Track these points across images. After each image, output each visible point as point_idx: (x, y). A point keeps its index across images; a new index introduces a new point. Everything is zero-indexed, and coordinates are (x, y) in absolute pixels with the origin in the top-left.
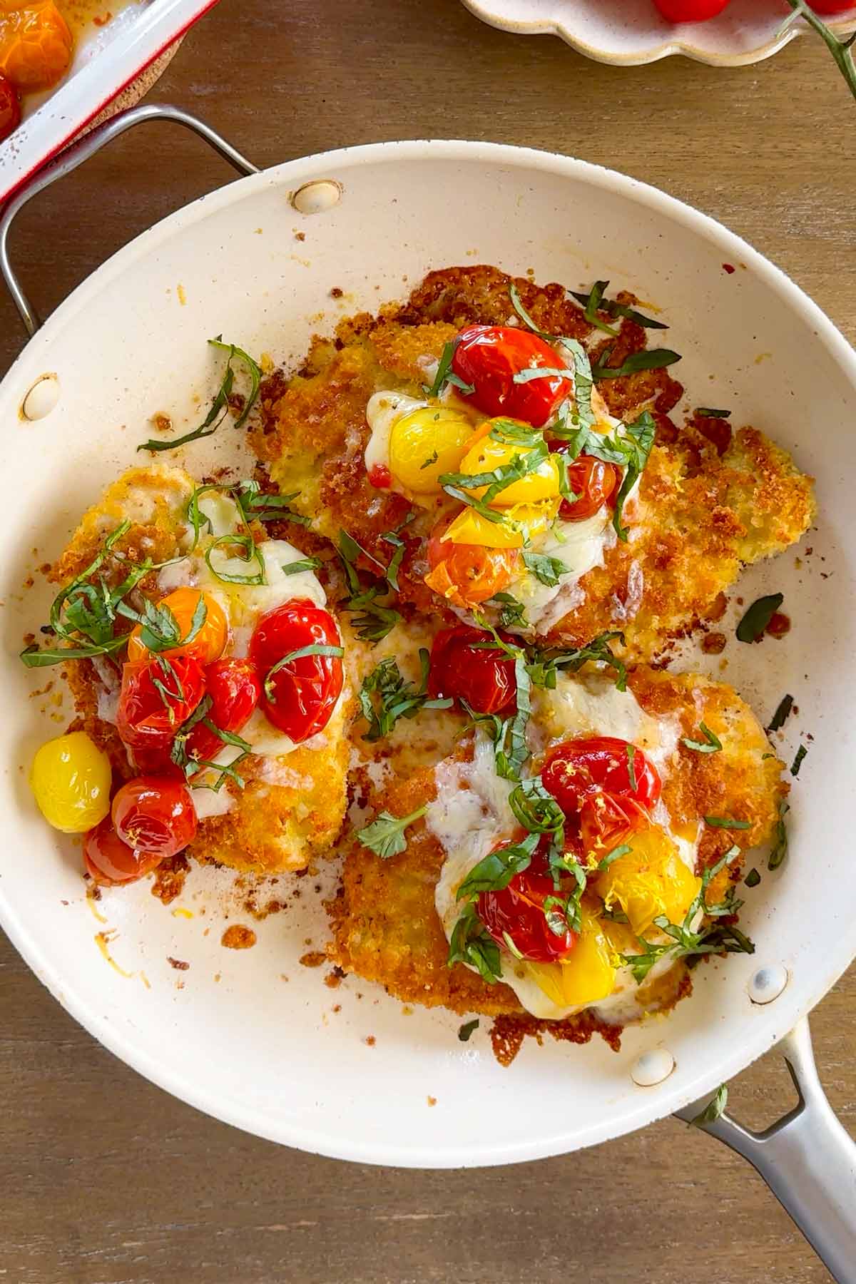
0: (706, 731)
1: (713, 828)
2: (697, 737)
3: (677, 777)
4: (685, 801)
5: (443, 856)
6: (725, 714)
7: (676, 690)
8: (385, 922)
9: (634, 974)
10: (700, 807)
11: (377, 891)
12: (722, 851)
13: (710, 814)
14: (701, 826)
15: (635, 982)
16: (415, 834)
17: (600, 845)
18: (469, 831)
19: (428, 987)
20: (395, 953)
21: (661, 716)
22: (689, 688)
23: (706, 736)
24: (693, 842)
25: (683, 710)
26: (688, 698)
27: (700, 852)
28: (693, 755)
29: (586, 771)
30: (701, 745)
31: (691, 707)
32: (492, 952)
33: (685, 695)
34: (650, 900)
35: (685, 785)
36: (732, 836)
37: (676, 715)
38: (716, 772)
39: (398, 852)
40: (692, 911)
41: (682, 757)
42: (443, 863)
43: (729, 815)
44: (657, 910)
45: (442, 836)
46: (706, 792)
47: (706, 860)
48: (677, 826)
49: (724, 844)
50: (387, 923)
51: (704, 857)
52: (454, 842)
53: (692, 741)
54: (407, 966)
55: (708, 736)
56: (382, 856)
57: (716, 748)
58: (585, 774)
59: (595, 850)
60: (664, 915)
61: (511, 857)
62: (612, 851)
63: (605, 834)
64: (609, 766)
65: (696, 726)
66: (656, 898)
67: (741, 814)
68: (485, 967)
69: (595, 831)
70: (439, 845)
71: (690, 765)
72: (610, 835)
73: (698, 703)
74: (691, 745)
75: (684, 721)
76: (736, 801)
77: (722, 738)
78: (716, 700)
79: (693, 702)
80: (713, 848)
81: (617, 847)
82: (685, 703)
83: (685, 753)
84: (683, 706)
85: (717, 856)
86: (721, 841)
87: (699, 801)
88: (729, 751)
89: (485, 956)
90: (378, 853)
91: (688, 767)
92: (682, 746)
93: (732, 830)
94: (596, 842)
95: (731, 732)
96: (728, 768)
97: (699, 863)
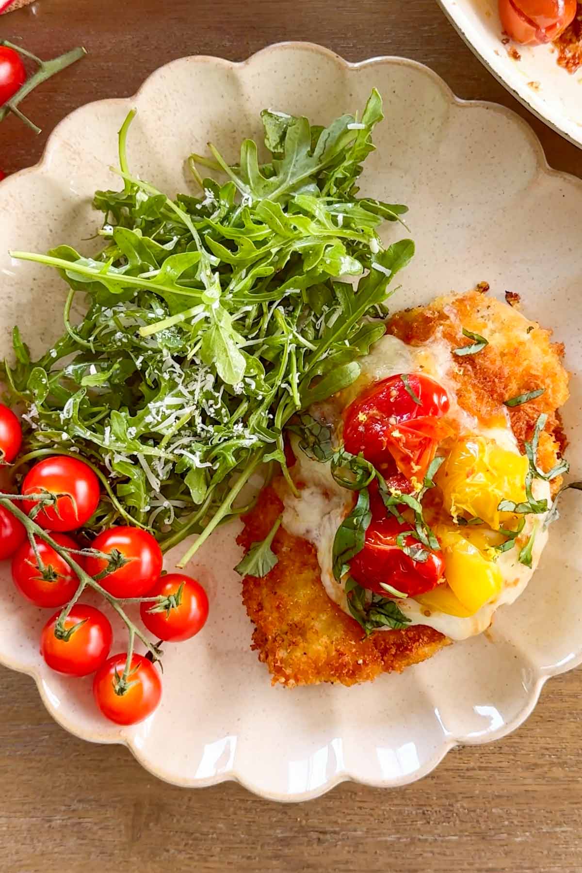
0: (469, 335)
1: (514, 406)
2: (464, 343)
3: (465, 383)
4: (480, 398)
5: (313, 550)
6: (479, 315)
7: (429, 315)
8: (298, 629)
9: (522, 563)
10: (495, 396)
11: (278, 607)
12: (532, 422)
13: (507, 397)
14: (505, 410)
15: (526, 568)
16: (282, 544)
17: (416, 468)
18: (322, 518)
19: (360, 662)
20: (319, 647)
21: (427, 342)
22: (439, 309)
23: (472, 339)
24: (506, 428)
25: (441, 327)
26: (443, 317)
27: (515, 432)
28: (470, 359)
29: (375, 412)
30: (470, 348)
31: (448, 322)
32: (389, 607)
33: (439, 316)
34: (487, 494)
35: (474, 386)
36: (534, 406)
37: (439, 335)
38: (493, 362)
39: (273, 567)
40: (528, 483)
41: (460, 365)
42: (316, 555)
43: (523, 391)
44: (496, 498)
45: (304, 534)
46: (494, 381)
47: (523, 437)
48: (485, 422)
49: (531, 415)
50: (300, 629)
51: (520, 435)
52: (315, 533)
53: (462, 348)
54: (334, 653)
55: (472, 337)
56: (261, 575)
57: (484, 345)
58: (377, 415)
59: (414, 475)
60: (503, 500)
61: (355, 521)
62: (428, 466)
63: (416, 459)
64: (392, 397)
65: (460, 335)
66: (490, 489)
67: (533, 385)
68: (393, 622)
69: (406, 460)
70: (307, 542)
71: (470, 368)
72: (420, 457)
73: (452, 317)
74: (461, 352)
75: (449, 336)
76: (522, 376)
77: (486, 334)
78: (466, 306)
79: (448, 317)
80: (523, 425)
81: (430, 462)
82: (442, 322)
83: (461, 361)
84: (441, 325)
85: (531, 428)
86: (527, 415)
87: (492, 392)
88: (496, 341)
89: (386, 613)
90: (257, 576)
91: (469, 370)
92: (456, 357)
93: (530, 401)
94: (412, 468)
95: (490, 325)
96: (503, 355)
97: (519, 442)
